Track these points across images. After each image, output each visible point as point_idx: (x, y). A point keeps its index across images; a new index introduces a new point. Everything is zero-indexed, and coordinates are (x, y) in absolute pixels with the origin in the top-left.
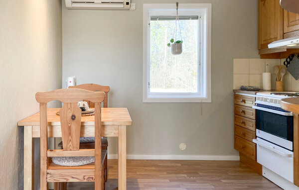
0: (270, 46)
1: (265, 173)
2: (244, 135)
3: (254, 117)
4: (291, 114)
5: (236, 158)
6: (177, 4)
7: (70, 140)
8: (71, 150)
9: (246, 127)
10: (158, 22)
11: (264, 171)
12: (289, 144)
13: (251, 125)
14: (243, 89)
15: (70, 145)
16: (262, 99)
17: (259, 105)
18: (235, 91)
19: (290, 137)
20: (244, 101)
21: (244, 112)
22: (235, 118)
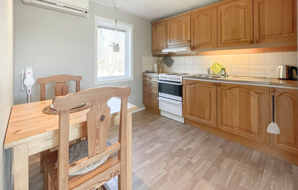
0: (163, 51)
1: (162, 114)
2: (151, 96)
3: (157, 86)
4: (181, 84)
5: (144, 108)
6: (116, 21)
7: (98, 143)
8: (97, 154)
9: (152, 92)
10: (103, 30)
11: (161, 112)
12: (180, 98)
13: (155, 91)
14: (147, 72)
15: (97, 149)
16: (161, 77)
17: (160, 80)
18: (143, 73)
19: (180, 95)
20: (151, 79)
21: (150, 84)
22: (144, 88)
